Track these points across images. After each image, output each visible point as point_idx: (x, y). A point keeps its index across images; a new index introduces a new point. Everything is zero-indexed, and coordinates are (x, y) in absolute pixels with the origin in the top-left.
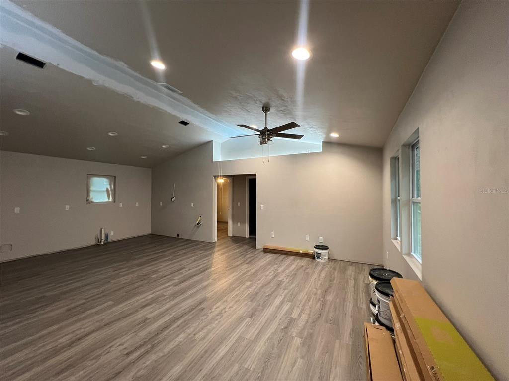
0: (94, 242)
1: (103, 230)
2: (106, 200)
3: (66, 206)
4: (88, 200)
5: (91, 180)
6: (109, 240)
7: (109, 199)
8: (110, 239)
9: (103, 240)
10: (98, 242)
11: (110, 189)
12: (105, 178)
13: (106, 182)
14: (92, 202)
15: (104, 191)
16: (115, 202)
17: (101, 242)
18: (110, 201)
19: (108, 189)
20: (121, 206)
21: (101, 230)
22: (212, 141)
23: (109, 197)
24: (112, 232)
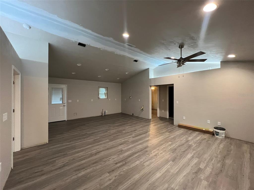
0: (100, 115)
2: (105, 98)
3: (92, 100)
4: (98, 98)
5: (99, 89)
7: (105, 97)
8: (106, 114)
9: (104, 114)
10: (102, 115)
11: (106, 93)
12: (104, 88)
13: (104, 90)
14: (100, 98)
15: (103, 94)
16: (107, 98)
18: (106, 98)
19: (105, 93)
20: (110, 100)
21: (103, 110)
22: (149, 68)
23: (105, 96)
24: (107, 111)
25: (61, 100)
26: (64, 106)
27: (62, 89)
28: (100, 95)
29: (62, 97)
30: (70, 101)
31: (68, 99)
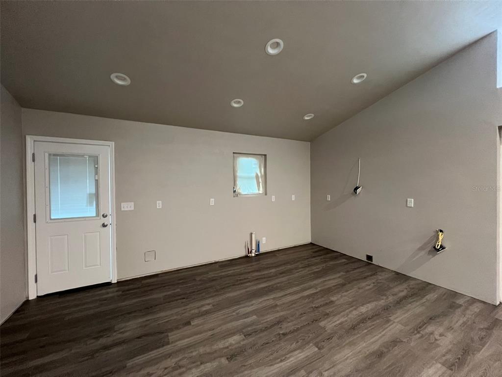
0: (242, 253)
1: (253, 236)
2: (256, 191)
3: (212, 200)
4: (235, 192)
5: (237, 162)
6: (260, 251)
7: (259, 190)
8: (263, 250)
9: (254, 251)
10: (249, 253)
11: (259, 175)
12: (253, 157)
13: (255, 164)
14: (239, 194)
15: (249, 178)
16: (266, 194)
17: (251, 253)
18: (261, 192)
19: (257, 175)
20: (273, 200)
21: (251, 234)
22: (496, 31)
23: (259, 186)
24: (264, 239)
25: (90, 203)
26: (104, 226)
27: (95, 160)
28: (239, 183)
29: (93, 191)
30: (127, 206)
31: (120, 196)
